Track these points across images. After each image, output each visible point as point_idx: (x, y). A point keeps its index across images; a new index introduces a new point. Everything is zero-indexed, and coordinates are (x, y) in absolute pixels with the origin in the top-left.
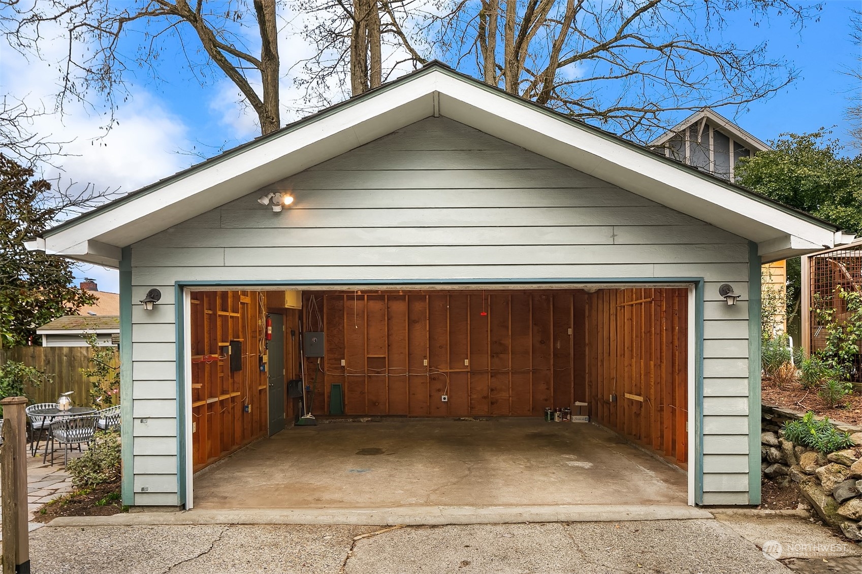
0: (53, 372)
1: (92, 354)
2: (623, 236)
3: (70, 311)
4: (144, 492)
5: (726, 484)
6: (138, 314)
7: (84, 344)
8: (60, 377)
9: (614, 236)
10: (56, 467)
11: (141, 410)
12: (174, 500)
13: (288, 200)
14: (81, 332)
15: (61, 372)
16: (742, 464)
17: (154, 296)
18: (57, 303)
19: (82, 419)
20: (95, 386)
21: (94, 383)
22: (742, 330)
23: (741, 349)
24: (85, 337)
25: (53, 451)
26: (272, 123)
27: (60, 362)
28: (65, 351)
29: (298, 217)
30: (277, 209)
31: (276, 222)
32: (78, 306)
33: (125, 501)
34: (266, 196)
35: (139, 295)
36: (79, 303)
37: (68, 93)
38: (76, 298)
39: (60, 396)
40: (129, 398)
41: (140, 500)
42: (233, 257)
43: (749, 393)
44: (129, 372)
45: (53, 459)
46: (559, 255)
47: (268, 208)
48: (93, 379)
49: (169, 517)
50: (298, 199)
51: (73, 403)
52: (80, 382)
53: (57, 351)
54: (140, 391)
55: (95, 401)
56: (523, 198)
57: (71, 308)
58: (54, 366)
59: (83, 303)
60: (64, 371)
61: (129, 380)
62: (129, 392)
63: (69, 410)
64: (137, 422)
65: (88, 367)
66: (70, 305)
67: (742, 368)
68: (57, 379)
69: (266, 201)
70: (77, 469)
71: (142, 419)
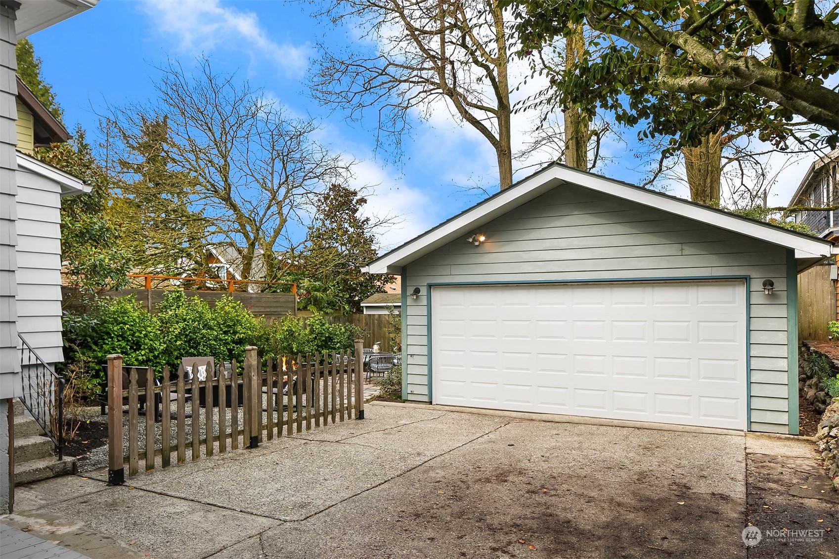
0: (370, 330)
1: (391, 320)
2: (688, 250)
3: (379, 288)
4: (412, 393)
5: (769, 417)
6: (409, 301)
7: (386, 312)
8: (374, 333)
9: (682, 250)
10: (371, 385)
11: (411, 350)
12: (426, 399)
13: (482, 239)
14: (385, 304)
15: (374, 330)
16: (784, 405)
17: (417, 291)
18: (371, 283)
19: (385, 358)
20: (393, 340)
21: (392, 338)
22: (782, 311)
23: (783, 324)
24: (387, 308)
25: (370, 377)
26: (505, 154)
27: (374, 324)
28: (376, 317)
29: (488, 247)
30: (477, 244)
31: (478, 250)
32: (384, 285)
33: (404, 398)
34: (471, 237)
35: (410, 291)
36: (384, 282)
37: (378, 148)
38: (383, 279)
39: (374, 344)
40: (405, 344)
41: (410, 398)
42: (455, 270)
43: (788, 355)
44: (405, 331)
45: (370, 381)
46: (644, 263)
47: (472, 243)
48: (392, 335)
49: (424, 406)
50: (487, 238)
51: (380, 349)
52: (384, 337)
53: (372, 317)
54: (410, 340)
55: (392, 349)
56: (620, 229)
57: (379, 286)
58: (370, 326)
59: (387, 282)
60: (376, 329)
61: (405, 334)
62: (405, 341)
63: (378, 353)
64: (409, 356)
65: (389, 328)
66: (379, 283)
67: (782, 338)
68: (372, 334)
69: (471, 240)
70: (383, 384)
71: (411, 355)
